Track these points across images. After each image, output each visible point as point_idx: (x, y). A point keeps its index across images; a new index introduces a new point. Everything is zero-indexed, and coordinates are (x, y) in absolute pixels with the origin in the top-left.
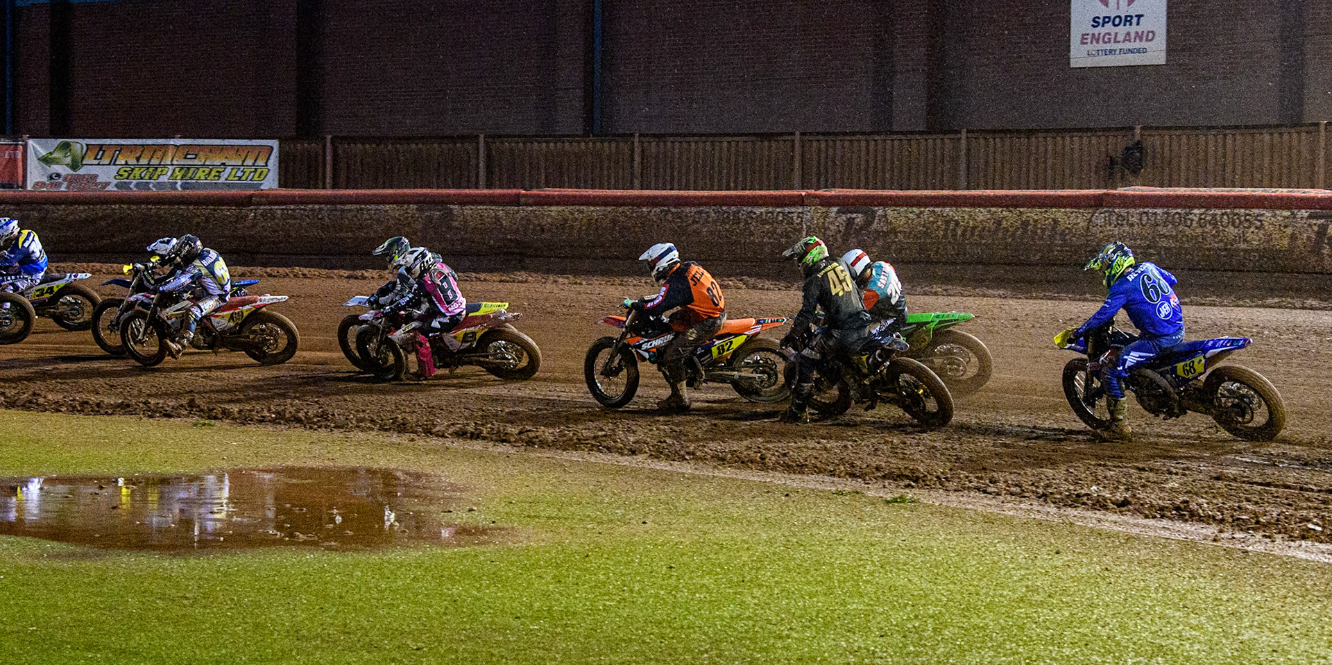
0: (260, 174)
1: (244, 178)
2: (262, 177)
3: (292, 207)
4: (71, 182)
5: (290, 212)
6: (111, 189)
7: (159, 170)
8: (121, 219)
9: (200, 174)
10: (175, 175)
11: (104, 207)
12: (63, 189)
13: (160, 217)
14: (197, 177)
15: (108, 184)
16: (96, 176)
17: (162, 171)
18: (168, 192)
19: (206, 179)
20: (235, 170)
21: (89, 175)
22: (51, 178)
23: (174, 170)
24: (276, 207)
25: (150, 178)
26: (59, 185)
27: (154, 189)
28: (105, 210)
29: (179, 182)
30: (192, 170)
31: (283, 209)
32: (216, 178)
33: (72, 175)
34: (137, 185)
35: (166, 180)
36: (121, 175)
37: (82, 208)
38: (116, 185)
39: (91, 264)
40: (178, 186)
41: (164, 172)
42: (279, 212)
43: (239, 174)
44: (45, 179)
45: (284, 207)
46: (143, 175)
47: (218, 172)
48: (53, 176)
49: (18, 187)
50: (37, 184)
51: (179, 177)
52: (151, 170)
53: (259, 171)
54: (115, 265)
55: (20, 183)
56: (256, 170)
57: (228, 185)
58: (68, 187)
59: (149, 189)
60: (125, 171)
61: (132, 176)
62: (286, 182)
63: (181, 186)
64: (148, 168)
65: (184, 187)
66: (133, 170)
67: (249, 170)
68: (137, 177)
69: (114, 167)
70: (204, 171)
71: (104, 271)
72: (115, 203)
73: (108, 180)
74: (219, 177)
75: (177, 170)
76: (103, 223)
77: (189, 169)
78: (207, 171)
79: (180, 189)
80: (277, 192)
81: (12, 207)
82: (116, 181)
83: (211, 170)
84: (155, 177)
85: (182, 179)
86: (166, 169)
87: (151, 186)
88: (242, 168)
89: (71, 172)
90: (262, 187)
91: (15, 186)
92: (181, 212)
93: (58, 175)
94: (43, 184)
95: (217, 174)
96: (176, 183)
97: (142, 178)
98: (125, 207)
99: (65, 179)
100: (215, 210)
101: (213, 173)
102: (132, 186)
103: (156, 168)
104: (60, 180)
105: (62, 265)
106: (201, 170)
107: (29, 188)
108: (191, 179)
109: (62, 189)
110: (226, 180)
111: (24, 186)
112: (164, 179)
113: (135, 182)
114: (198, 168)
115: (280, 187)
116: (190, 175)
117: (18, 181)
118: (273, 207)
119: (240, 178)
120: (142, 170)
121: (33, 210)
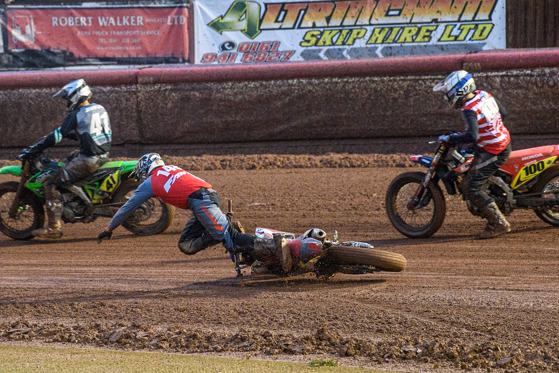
0: (482, 31)
1: (462, 37)
2: (485, 33)
3: (515, 72)
4: (247, 53)
5: (512, 79)
6: (296, 59)
7: (355, 32)
8: (300, 97)
9: (406, 35)
10: (374, 38)
11: (279, 82)
12: (238, 60)
13: (347, 93)
14: (402, 39)
15: (292, 53)
16: (278, 44)
17: (358, 33)
18: (366, 60)
19: (413, 41)
20: (451, 27)
21: (269, 43)
22: (223, 48)
23: (373, 31)
24: (493, 74)
25: (343, 44)
26: (233, 57)
27: (349, 57)
28: (280, 86)
29: (380, 47)
30: (396, 30)
31: (502, 76)
32: (426, 39)
33: (248, 44)
34: (328, 53)
35: (363, 45)
36: (308, 41)
37: (252, 85)
38: (302, 54)
39: (263, 156)
40: (378, 52)
41: (361, 35)
42: (498, 80)
43: (455, 32)
44: (216, 50)
45: (504, 73)
46: (334, 39)
47: (428, 31)
48: (226, 45)
49: (184, 61)
50: (206, 56)
51: (380, 41)
52: (344, 32)
53: (481, 27)
54: (292, 157)
55: (186, 57)
56: (477, 25)
57: (442, 48)
58: (244, 61)
59: (343, 57)
60: (313, 36)
61: (321, 42)
62: (514, 39)
63: (382, 51)
64: (341, 31)
65: (388, 52)
66: (322, 34)
67: (468, 27)
68: (328, 42)
69: (299, 30)
70: (410, 31)
71: (279, 163)
72: (293, 78)
73: (290, 48)
74: (430, 37)
75: (377, 31)
76: (279, 104)
77: (391, 29)
78: (414, 30)
79: (381, 55)
80: (505, 54)
81: (169, 87)
82: (302, 49)
83: (420, 29)
84: (350, 41)
85: (383, 43)
86: (364, 31)
87: (345, 53)
88: (459, 24)
89: (246, 39)
90: (485, 48)
91: (181, 60)
92: (373, 85)
93: (232, 45)
94: (214, 56)
95: (428, 34)
96: (377, 48)
97: (333, 44)
98: (304, 81)
99: (240, 49)
100: (416, 81)
101: (423, 32)
102: (321, 55)
103: (351, 30)
104: (235, 51)
105: (228, 157)
106: (407, 30)
107: (198, 60)
108: (395, 41)
109: (236, 62)
110: (439, 40)
111: (191, 60)
112: (360, 44)
113: (325, 49)
114: (403, 28)
115: (507, 47)
116: (392, 37)
117: (183, 53)
118: (489, 74)
119: (456, 38)
120: (334, 32)
121: (193, 89)
